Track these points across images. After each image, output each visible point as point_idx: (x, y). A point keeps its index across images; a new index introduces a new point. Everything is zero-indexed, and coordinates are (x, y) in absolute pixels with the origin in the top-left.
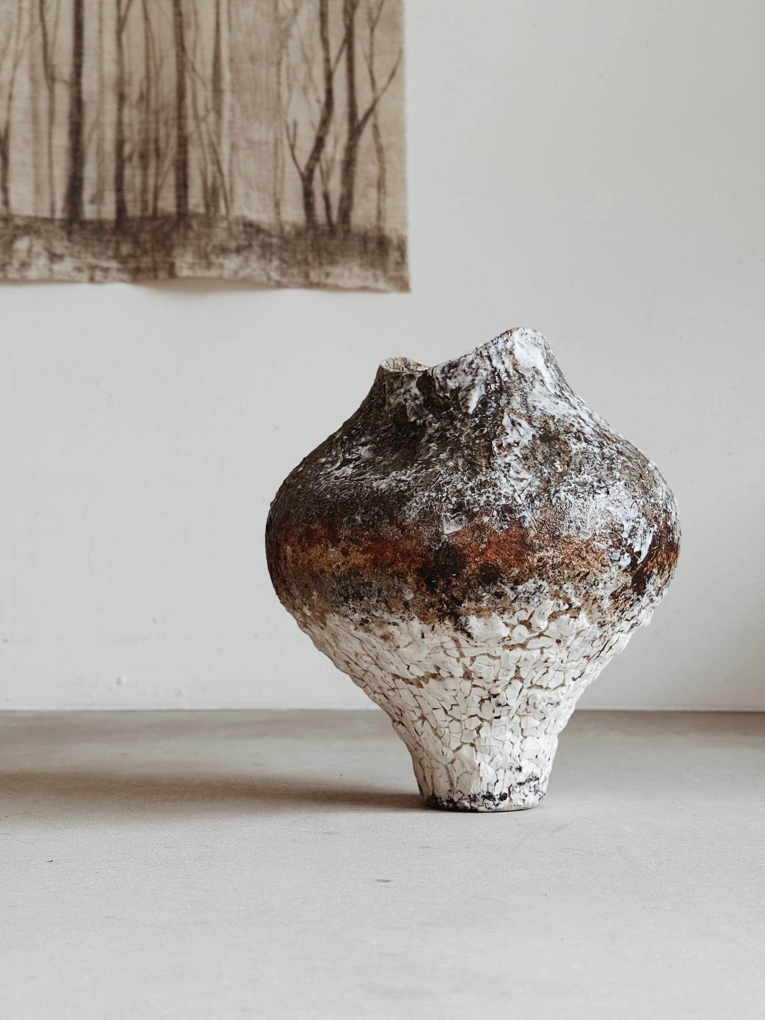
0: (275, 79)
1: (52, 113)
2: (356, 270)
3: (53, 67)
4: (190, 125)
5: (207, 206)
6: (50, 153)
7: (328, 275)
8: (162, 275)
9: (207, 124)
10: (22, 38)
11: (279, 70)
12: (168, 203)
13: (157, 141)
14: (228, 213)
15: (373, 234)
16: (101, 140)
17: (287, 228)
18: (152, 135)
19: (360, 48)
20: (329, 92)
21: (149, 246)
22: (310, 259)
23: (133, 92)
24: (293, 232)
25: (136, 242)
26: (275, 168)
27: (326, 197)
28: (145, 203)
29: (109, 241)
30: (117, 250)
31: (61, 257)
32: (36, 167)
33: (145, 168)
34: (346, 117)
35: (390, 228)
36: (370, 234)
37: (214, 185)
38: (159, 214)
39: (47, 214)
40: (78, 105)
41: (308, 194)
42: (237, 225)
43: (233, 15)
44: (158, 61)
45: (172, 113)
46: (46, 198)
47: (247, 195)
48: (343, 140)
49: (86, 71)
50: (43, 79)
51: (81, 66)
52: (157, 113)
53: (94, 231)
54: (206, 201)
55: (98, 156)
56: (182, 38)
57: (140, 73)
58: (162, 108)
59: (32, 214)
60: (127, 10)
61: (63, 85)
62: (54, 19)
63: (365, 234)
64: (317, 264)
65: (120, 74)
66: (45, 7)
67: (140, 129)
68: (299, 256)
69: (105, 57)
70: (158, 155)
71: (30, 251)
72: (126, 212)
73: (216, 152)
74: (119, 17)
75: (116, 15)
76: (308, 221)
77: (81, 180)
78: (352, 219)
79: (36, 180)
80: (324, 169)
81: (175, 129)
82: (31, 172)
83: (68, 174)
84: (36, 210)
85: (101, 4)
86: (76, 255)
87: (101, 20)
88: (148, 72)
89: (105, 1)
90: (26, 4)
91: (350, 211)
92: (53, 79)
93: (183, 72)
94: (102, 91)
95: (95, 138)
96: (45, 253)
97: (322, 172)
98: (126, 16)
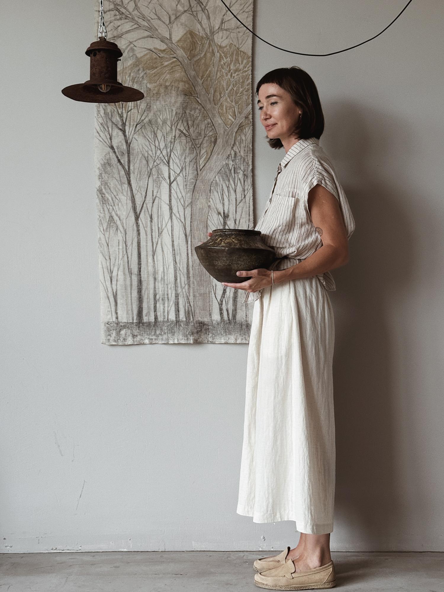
1: (131, 285)
2: (238, 336)
3: (131, 269)
4: (179, 290)
5: (186, 318)
6: (131, 299)
9: (185, 289)
10: (120, 259)
12: (172, 317)
13: (168, 295)
14: (193, 320)
15: (244, 323)
16: (148, 294)
17: (214, 322)
18: (166, 293)
21: (166, 331)
22: (222, 333)
23: (159, 277)
24: (216, 323)
25: (162, 330)
26: (209, 302)
27: (227, 311)
28: (164, 316)
29: (152, 329)
31: (137, 336)
32: (127, 305)
37: (188, 310)
38: (169, 321)
39: (131, 321)
40: (140, 282)
41: (221, 310)
42: (197, 324)
44: (167, 267)
45: (173, 285)
46: (131, 315)
47: (200, 313)
49: (142, 270)
50: (128, 274)
51: (140, 268)
52: (167, 285)
53: (147, 326)
54: (186, 316)
55: (148, 300)
56: (175, 259)
57: (161, 269)
58: (169, 283)
59: (126, 322)
60: (156, 248)
61: (135, 276)
62: (130, 252)
63: (242, 323)
64: (225, 335)
65: (154, 270)
66: (127, 248)
67: (162, 290)
68: (218, 332)
69: (149, 265)
70: (168, 300)
71: (126, 334)
72: (158, 319)
73: (188, 299)
74: (153, 250)
75: (152, 250)
76: (221, 319)
77: (142, 308)
78: (237, 318)
79: (127, 309)
80: (226, 301)
81: (174, 290)
82: (125, 306)
83: (137, 306)
84: (127, 320)
85: (147, 246)
86: (141, 335)
87: (147, 252)
88: (164, 270)
89: (148, 244)
90: (121, 247)
91: (236, 315)
92: (131, 274)
93: (176, 270)
94: (148, 277)
95: (146, 293)
96: (131, 335)
97: (225, 301)
98: (155, 250)
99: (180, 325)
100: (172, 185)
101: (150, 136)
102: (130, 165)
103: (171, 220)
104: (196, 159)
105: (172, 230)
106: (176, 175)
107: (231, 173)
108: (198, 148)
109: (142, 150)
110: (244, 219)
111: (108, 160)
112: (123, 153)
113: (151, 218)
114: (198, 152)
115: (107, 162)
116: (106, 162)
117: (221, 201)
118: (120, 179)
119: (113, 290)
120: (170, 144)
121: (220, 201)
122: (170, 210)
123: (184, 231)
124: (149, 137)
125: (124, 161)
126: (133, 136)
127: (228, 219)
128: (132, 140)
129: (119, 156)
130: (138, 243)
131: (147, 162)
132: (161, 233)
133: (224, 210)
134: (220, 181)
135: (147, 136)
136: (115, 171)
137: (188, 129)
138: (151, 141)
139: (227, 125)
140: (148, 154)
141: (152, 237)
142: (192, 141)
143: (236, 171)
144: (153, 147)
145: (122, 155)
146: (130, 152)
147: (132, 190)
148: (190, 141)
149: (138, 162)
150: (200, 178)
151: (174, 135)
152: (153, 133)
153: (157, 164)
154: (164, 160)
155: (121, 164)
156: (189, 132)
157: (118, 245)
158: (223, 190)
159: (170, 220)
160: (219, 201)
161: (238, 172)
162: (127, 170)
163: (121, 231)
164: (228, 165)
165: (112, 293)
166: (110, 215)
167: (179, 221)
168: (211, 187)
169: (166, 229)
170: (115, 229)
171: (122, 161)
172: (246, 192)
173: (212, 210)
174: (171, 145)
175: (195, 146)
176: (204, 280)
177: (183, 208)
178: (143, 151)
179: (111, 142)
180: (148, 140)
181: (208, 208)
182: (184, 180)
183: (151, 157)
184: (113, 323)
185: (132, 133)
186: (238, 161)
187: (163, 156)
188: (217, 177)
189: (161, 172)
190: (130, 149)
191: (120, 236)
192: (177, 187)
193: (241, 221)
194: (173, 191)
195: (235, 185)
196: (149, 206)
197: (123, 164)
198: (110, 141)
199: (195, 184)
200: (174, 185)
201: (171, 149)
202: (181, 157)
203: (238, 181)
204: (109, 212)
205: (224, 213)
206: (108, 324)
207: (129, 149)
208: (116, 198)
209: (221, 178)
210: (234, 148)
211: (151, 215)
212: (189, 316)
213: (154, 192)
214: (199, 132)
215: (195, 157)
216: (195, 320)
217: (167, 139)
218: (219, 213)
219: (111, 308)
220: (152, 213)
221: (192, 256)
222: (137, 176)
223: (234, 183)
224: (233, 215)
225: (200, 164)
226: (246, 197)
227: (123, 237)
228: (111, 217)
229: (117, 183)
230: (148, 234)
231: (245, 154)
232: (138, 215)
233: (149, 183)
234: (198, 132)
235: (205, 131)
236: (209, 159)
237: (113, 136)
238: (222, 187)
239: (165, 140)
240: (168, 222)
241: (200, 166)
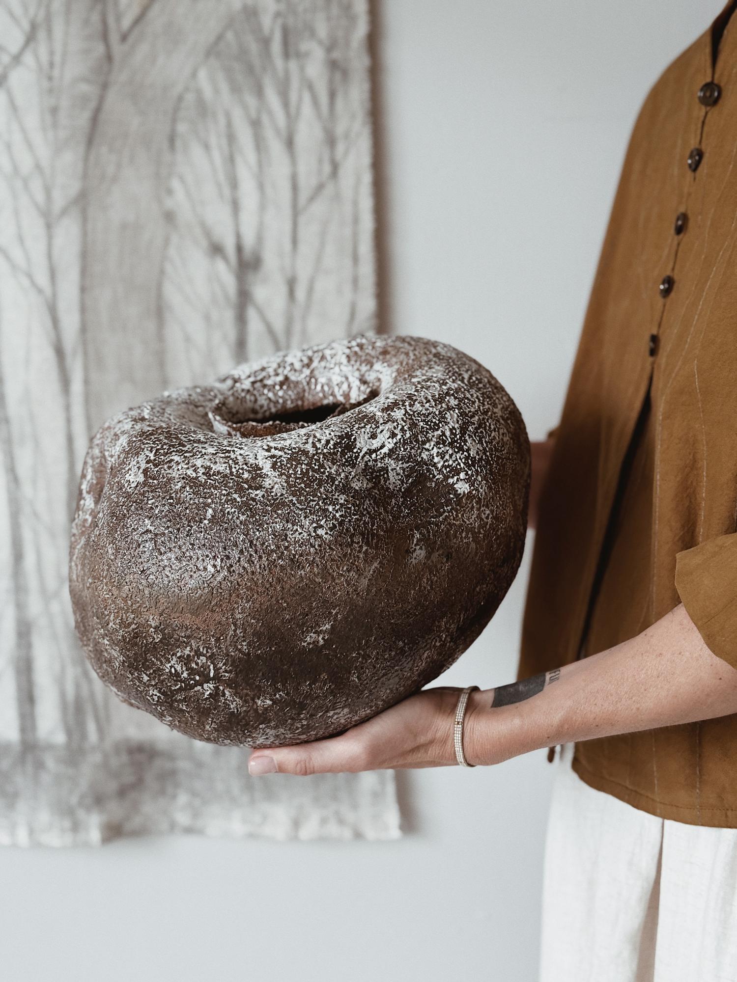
4: (35, 604)
5: (69, 732)
22: (236, 792)
45: (6, 582)
107: (269, 54)
117: (226, 190)
121: (221, 191)
123: (53, 334)
127: (260, 277)
133: (238, 236)
143: (291, 47)
150: (123, 79)
158: (231, 138)
160: (216, 190)
161: (303, 47)
164: (256, 14)
167: (27, 284)
168: (174, 121)
172: (340, 148)
173: (183, 230)
177: (42, 220)
181: (161, 221)
182: (46, 84)
188: (202, 74)
193: (316, 285)
195: (288, 113)
199: (101, 104)
205: (239, 249)
209: (221, 77)
212: (81, 724)
216: (109, 742)
218: (216, 249)
223: (286, 104)
224: (281, 257)
225: (122, 8)
226: (342, 172)
238: (229, 125)
241: (118, 18)
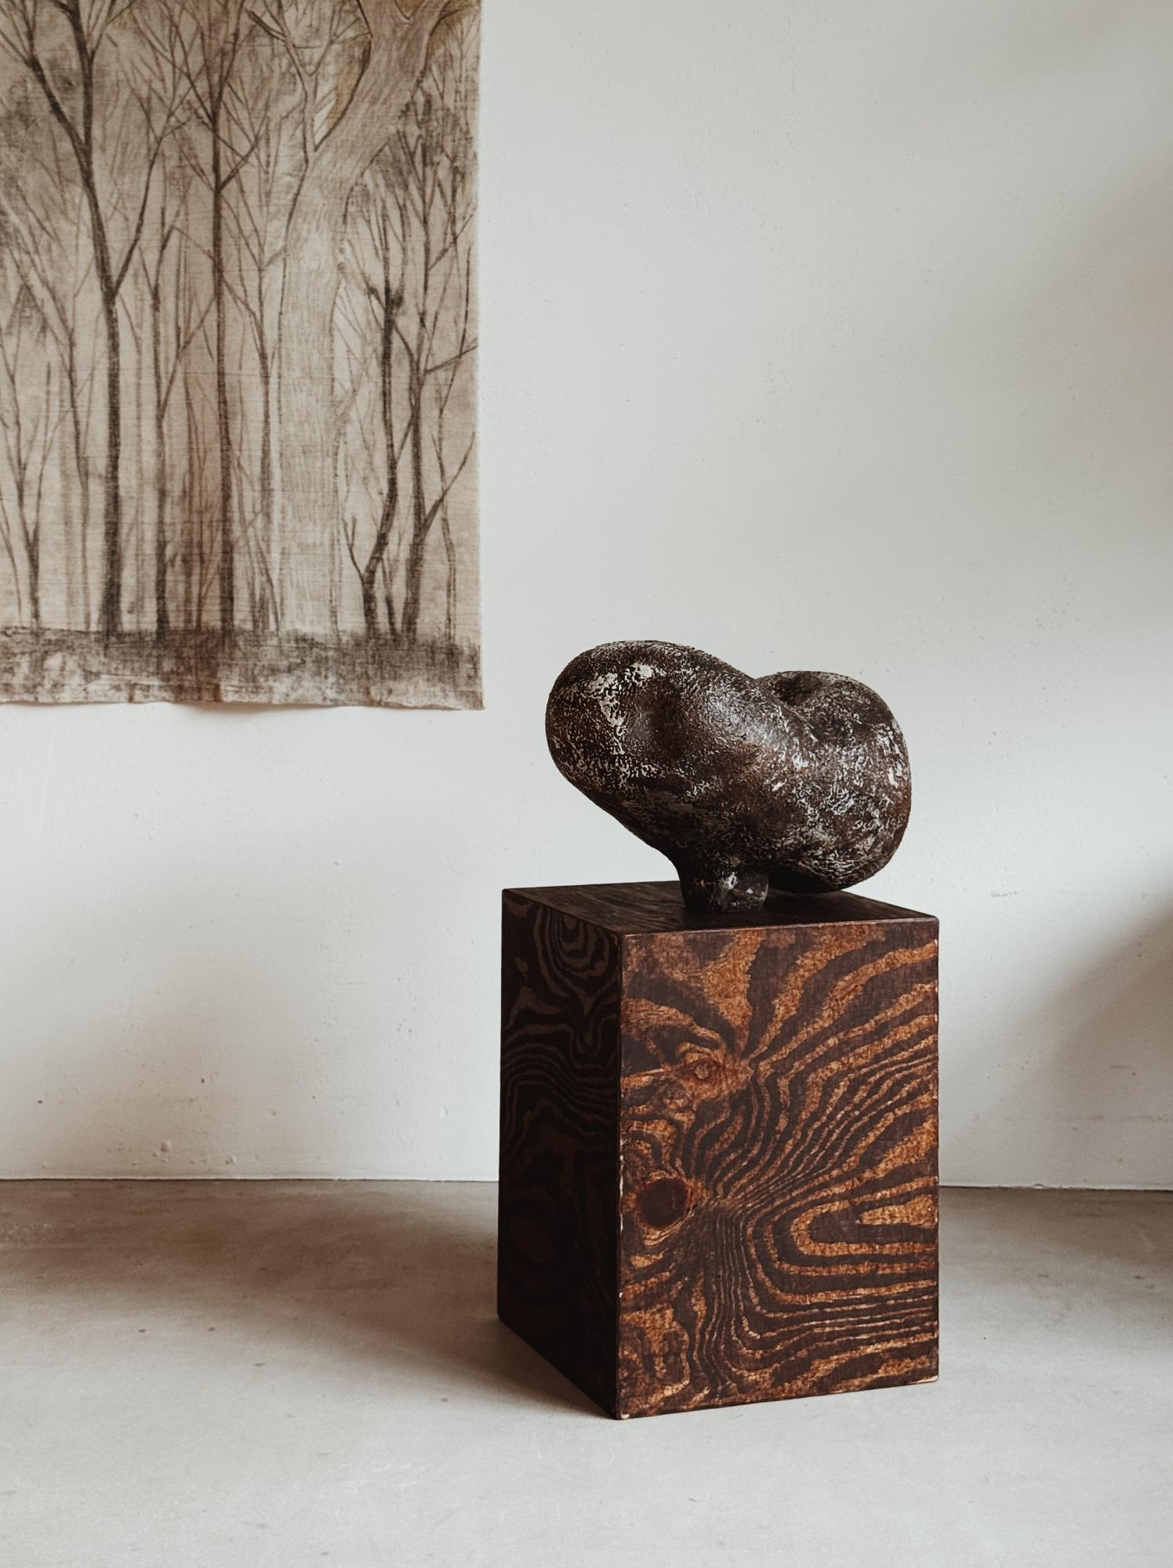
0: (331, 471)
1: (85, 512)
2: (423, 685)
3: (86, 459)
4: (236, 530)
5: (255, 622)
6: (84, 557)
7: (390, 692)
8: (207, 696)
9: (254, 528)
10: (51, 427)
11: (336, 460)
12: (212, 617)
13: (200, 545)
14: (278, 629)
15: (442, 643)
16: (140, 542)
17: (345, 639)
18: (196, 539)
19: (428, 431)
20: (393, 482)
21: (192, 662)
22: (371, 673)
23: (175, 488)
24: (352, 642)
25: (179, 657)
26: (332, 572)
27: (389, 602)
28: (189, 613)
29: (150, 655)
30: (159, 665)
31: (98, 675)
32: (69, 574)
33: (189, 575)
34: (412, 510)
35: (461, 637)
36: (438, 644)
37: (262, 596)
38: (204, 629)
39: (82, 627)
40: (114, 501)
41: (368, 599)
42: (289, 642)
43: (283, 403)
44: (202, 454)
45: (217, 515)
46: (80, 608)
47: (300, 606)
48: (409, 537)
49: (123, 463)
50: (76, 473)
51: (117, 457)
52: (201, 513)
53: (134, 645)
54: (254, 616)
55: (137, 560)
56: (227, 429)
57: (182, 466)
58: (206, 508)
59: (65, 627)
60: (168, 393)
61: (98, 480)
62: (86, 404)
63: (434, 642)
64: (378, 679)
65: (160, 466)
66: (76, 391)
67: (182, 530)
68: (358, 669)
69: (144, 447)
70: (202, 561)
71: (63, 669)
72: (168, 622)
73: (264, 561)
74: (159, 401)
75: (155, 399)
76: (369, 628)
77: (119, 586)
78: (419, 626)
79: (69, 588)
80: (387, 571)
81: (220, 533)
82: (64, 579)
83: (104, 580)
84: (69, 624)
85: (139, 385)
86: (113, 671)
87: (139, 405)
88: (191, 465)
89: (144, 381)
90: (55, 387)
91: (416, 617)
92: (87, 474)
93: (228, 468)
94: (141, 486)
95: (133, 539)
96: (79, 671)
97: (384, 572)
98: (166, 400)
99: (235, 645)
100: (224, 192)
101: (158, 30)
102: (90, 123)
103: (219, 304)
104: (303, 111)
105: (220, 339)
106: (238, 159)
107: (413, 163)
108: (311, 75)
109: (131, 76)
110: (452, 313)
111: (19, 103)
112: (70, 84)
113: (156, 296)
114: (310, 91)
115: (17, 112)
116: (13, 108)
117: (380, 252)
118: (58, 167)
119: (24, 524)
120: (218, 59)
121: (377, 253)
122: (214, 272)
123: (258, 343)
124: (153, 33)
125: (73, 109)
126: (103, 28)
127: (401, 310)
128: (99, 42)
129: (56, 93)
130: (110, 376)
131: (148, 114)
132: (185, 347)
133: (387, 282)
134: (377, 185)
135: (148, 33)
136: (42, 139)
137: (279, 13)
138: (160, 48)
139: (403, 10)
140: (151, 89)
141: (156, 360)
142: (292, 51)
143: (428, 158)
144: (167, 68)
145: (66, 90)
146: (94, 80)
147: (94, 205)
148: (282, 49)
149: (119, 112)
150: (315, 174)
151: (232, 30)
152: (167, 23)
153: (178, 121)
154: (201, 111)
155: (61, 117)
156: (281, 22)
157: (44, 380)
158: (385, 217)
159: (214, 304)
160: (373, 252)
161: (436, 159)
162: (82, 138)
163: (56, 338)
164: (405, 137)
165: (21, 533)
166: (21, 283)
167: (243, 307)
168: (347, 204)
169: (200, 335)
170: (36, 326)
171: (65, 109)
172: (459, 225)
173: (349, 277)
174: (222, 61)
175: (301, 69)
176: (316, 502)
177: (255, 267)
178: (135, 81)
179: (32, 46)
180: (153, 46)
181: (335, 271)
182: (263, 176)
183: (160, 98)
184: (21, 631)
185: (101, 20)
186: (435, 124)
187: (198, 96)
188: (367, 174)
189: (190, 149)
190: (94, 72)
191: (52, 353)
192: (241, 199)
193: (439, 317)
194: (225, 212)
195: (424, 202)
196: (152, 257)
197: (69, 119)
198: (26, 43)
199: (299, 191)
200: (230, 191)
201: (225, 74)
202: (255, 102)
203: (433, 191)
204: (19, 272)
205: (388, 291)
206: (5, 633)
207: (91, 71)
208: (43, 228)
209: (380, 175)
210: (425, 85)
211: (157, 286)
212: (265, 616)
213: (167, 214)
214: (315, 24)
215: (299, 104)
216: (283, 632)
217: (210, 44)
218: (372, 291)
219: (17, 584)
220: (160, 282)
221: (280, 422)
222: (114, 161)
223: (423, 197)
224: (416, 297)
225: (315, 129)
226: (458, 241)
227: (62, 355)
228: (26, 288)
229: (47, 179)
230: (144, 348)
231: (459, 104)
232: (114, 285)
233: (151, 184)
234: (311, 26)
235: (331, 24)
236: (344, 113)
237: (38, 25)
238: (384, 208)
239: (203, 47)
240: (207, 311)
241: (313, 136)
